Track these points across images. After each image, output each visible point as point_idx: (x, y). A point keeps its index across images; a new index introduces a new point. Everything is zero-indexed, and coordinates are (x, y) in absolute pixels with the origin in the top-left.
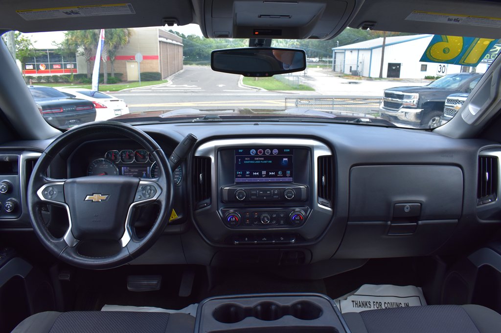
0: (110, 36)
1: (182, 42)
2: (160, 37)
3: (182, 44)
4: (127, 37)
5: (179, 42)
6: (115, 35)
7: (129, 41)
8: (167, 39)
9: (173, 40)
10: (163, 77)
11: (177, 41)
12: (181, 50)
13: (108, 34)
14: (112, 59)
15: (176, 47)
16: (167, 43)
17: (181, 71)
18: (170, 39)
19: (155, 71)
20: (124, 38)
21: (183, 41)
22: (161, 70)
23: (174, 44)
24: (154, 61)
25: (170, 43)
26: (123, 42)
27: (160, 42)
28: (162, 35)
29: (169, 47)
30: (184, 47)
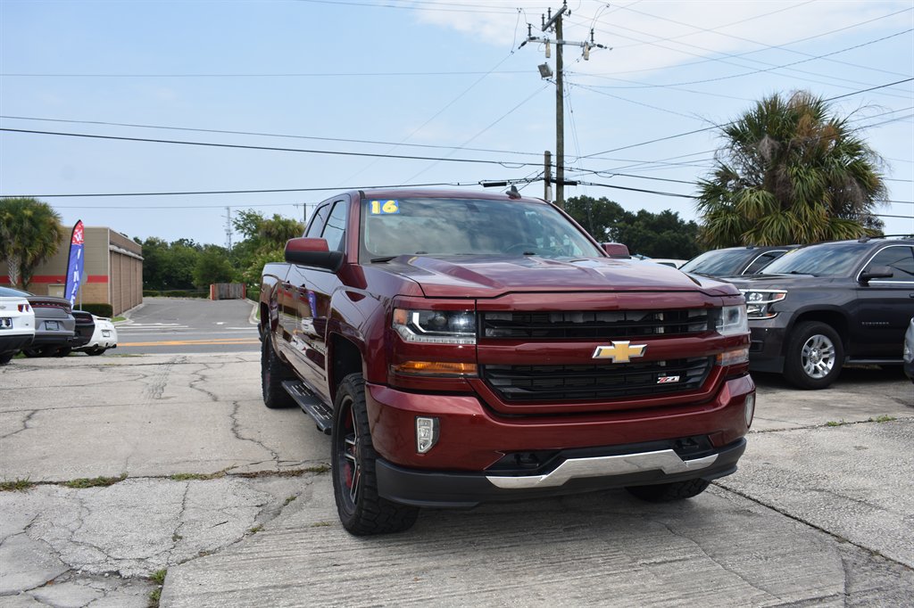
0: (28, 241)
1: (140, 252)
2: (111, 244)
3: (141, 258)
4: (56, 243)
5: (137, 253)
6: (37, 240)
7: (58, 250)
8: (119, 247)
9: (127, 250)
10: (115, 312)
11: (133, 252)
12: (140, 267)
13: (26, 238)
14: (26, 282)
15: (133, 262)
16: (120, 254)
17: (141, 306)
18: (124, 248)
19: (100, 302)
20: (51, 244)
21: (142, 250)
22: (111, 301)
23: (130, 257)
24: (101, 285)
25: (125, 255)
26: (49, 251)
27: (110, 252)
28: (114, 240)
29: (123, 260)
30: (144, 263)
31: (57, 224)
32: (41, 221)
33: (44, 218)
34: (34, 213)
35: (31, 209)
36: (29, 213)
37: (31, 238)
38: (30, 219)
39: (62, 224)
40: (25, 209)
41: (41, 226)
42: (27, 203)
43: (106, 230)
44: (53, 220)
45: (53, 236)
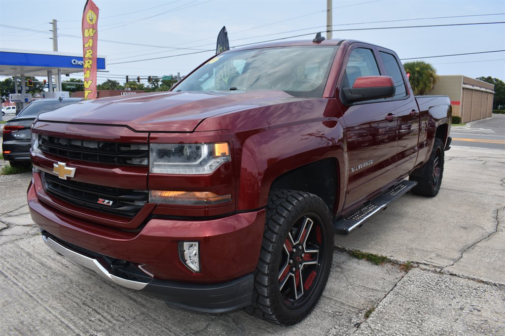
1: (493, 89)
2: (464, 84)
3: (493, 92)
4: (432, 84)
5: (490, 89)
6: (421, 83)
7: (433, 88)
8: (473, 86)
9: (480, 87)
10: (463, 122)
11: (486, 88)
12: (491, 98)
13: (415, 82)
15: (484, 95)
16: (472, 90)
17: (489, 118)
18: (477, 86)
20: (429, 85)
21: (495, 87)
22: (462, 116)
23: (482, 91)
24: (456, 106)
25: (477, 90)
27: (463, 88)
28: (466, 82)
29: (475, 95)
30: (495, 95)
31: (433, 74)
32: (424, 73)
33: (425, 71)
34: (421, 69)
35: (419, 67)
36: (418, 69)
37: (418, 82)
38: (418, 72)
39: (436, 74)
40: (417, 67)
41: (424, 76)
42: (418, 64)
43: (461, 76)
44: (431, 72)
45: (430, 80)
